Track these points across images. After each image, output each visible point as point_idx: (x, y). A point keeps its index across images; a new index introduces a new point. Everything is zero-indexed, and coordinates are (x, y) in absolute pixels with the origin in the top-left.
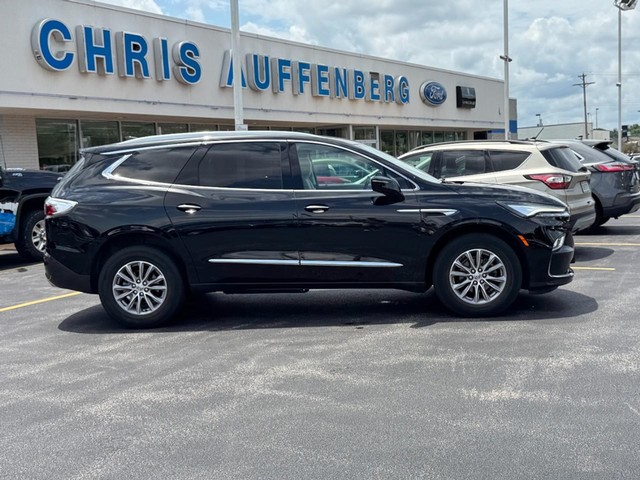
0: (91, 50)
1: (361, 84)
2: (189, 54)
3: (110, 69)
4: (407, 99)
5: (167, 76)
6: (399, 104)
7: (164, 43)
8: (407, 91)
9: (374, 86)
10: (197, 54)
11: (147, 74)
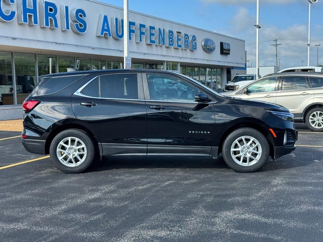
0: (26, 10)
1: (172, 38)
2: (81, 15)
3: (36, 22)
4: (196, 48)
5: (68, 28)
6: (192, 51)
7: (67, 8)
8: (195, 43)
9: (179, 39)
10: (85, 16)
11: (56, 26)
